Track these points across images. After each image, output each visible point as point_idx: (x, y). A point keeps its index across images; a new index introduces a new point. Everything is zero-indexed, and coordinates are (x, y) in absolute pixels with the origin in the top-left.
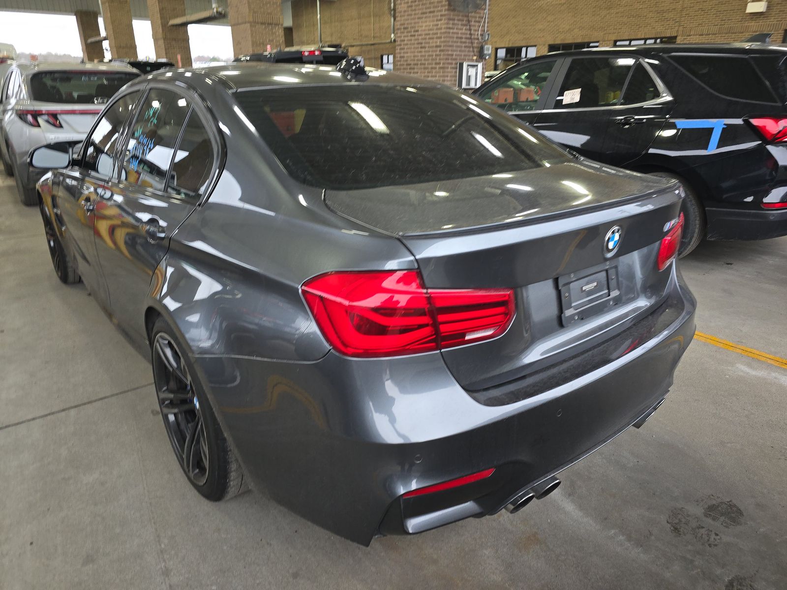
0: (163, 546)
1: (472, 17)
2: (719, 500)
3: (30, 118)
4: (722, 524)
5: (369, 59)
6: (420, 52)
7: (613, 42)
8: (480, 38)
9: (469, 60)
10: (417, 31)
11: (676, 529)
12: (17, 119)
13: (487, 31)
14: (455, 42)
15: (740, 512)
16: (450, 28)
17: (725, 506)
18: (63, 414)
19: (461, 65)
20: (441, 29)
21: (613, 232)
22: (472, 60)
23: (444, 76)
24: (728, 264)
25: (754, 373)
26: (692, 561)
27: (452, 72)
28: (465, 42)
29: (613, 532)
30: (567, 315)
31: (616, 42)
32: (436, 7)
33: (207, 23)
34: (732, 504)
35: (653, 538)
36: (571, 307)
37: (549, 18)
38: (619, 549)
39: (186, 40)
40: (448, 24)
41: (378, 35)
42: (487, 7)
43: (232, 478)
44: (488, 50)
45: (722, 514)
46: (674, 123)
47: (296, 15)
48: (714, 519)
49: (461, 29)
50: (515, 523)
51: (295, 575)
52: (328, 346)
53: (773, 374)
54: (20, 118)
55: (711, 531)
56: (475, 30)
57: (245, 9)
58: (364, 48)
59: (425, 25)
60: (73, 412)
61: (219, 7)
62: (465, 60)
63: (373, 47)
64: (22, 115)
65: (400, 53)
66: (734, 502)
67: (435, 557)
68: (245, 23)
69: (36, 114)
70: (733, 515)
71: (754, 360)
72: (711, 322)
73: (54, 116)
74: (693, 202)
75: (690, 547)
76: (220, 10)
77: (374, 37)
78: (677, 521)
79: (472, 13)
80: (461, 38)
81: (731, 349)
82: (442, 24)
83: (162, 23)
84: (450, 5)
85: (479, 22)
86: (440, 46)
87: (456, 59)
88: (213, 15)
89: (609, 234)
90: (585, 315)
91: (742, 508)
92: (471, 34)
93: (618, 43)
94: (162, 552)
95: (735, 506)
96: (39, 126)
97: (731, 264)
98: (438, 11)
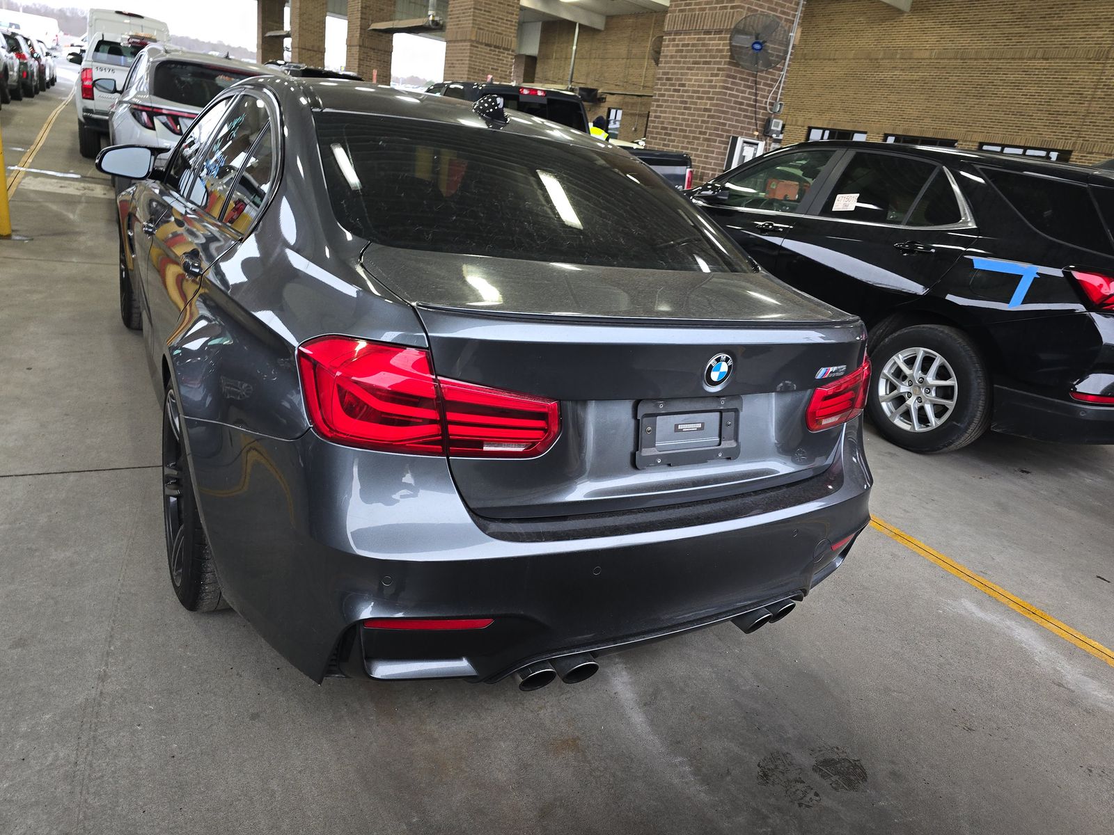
0: (112, 648)
1: (762, 78)
2: (843, 756)
3: (144, 116)
4: (831, 784)
5: (632, 115)
6: (683, 114)
7: (977, 144)
8: (768, 107)
9: (747, 135)
10: (683, 85)
11: (765, 775)
12: (130, 115)
13: (781, 99)
14: (732, 108)
15: (864, 776)
16: (727, 88)
17: (847, 764)
18: (61, 476)
19: (735, 140)
20: (715, 87)
21: (718, 360)
22: (752, 136)
23: (707, 151)
24: (1023, 471)
25: (979, 614)
26: (765, 817)
27: (719, 148)
28: (746, 111)
29: (680, 759)
30: (643, 454)
31: (981, 144)
32: (714, 57)
33: (420, 34)
34: (859, 765)
35: (729, 778)
36: (654, 446)
37: (893, 98)
38: (676, 781)
39: (389, 52)
40: (725, 81)
41: (649, 84)
42: (786, 68)
43: (208, 581)
44: (776, 125)
45: (838, 773)
46: (972, 260)
47: (544, 42)
48: (823, 776)
49: (743, 92)
50: (557, 720)
51: (254, 717)
52: (307, 423)
53: (1008, 623)
54: (134, 115)
55: (812, 789)
56: (763, 97)
57: (467, 23)
58: (628, 99)
59: (695, 79)
60: (72, 477)
61: (437, 15)
62: (741, 134)
63: (639, 99)
64: (136, 111)
65: (656, 111)
66: (863, 762)
67: (436, 735)
68: (465, 41)
69: (153, 112)
70: (852, 778)
71: (990, 599)
72: (956, 539)
73: (175, 118)
74: (980, 374)
75: (772, 801)
76: (437, 19)
77: (644, 87)
78: (772, 767)
79: (762, 71)
80: (741, 104)
81: (966, 578)
82: (718, 80)
83: (361, 26)
84: (732, 57)
85: (771, 86)
86: (709, 110)
87: (728, 131)
88: (427, 25)
89: (712, 362)
90: (672, 461)
91: (868, 772)
92: (756, 101)
93: (985, 148)
94: (108, 653)
95: (861, 767)
96: (153, 128)
97: (1028, 472)
98: (715, 63)
